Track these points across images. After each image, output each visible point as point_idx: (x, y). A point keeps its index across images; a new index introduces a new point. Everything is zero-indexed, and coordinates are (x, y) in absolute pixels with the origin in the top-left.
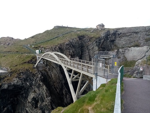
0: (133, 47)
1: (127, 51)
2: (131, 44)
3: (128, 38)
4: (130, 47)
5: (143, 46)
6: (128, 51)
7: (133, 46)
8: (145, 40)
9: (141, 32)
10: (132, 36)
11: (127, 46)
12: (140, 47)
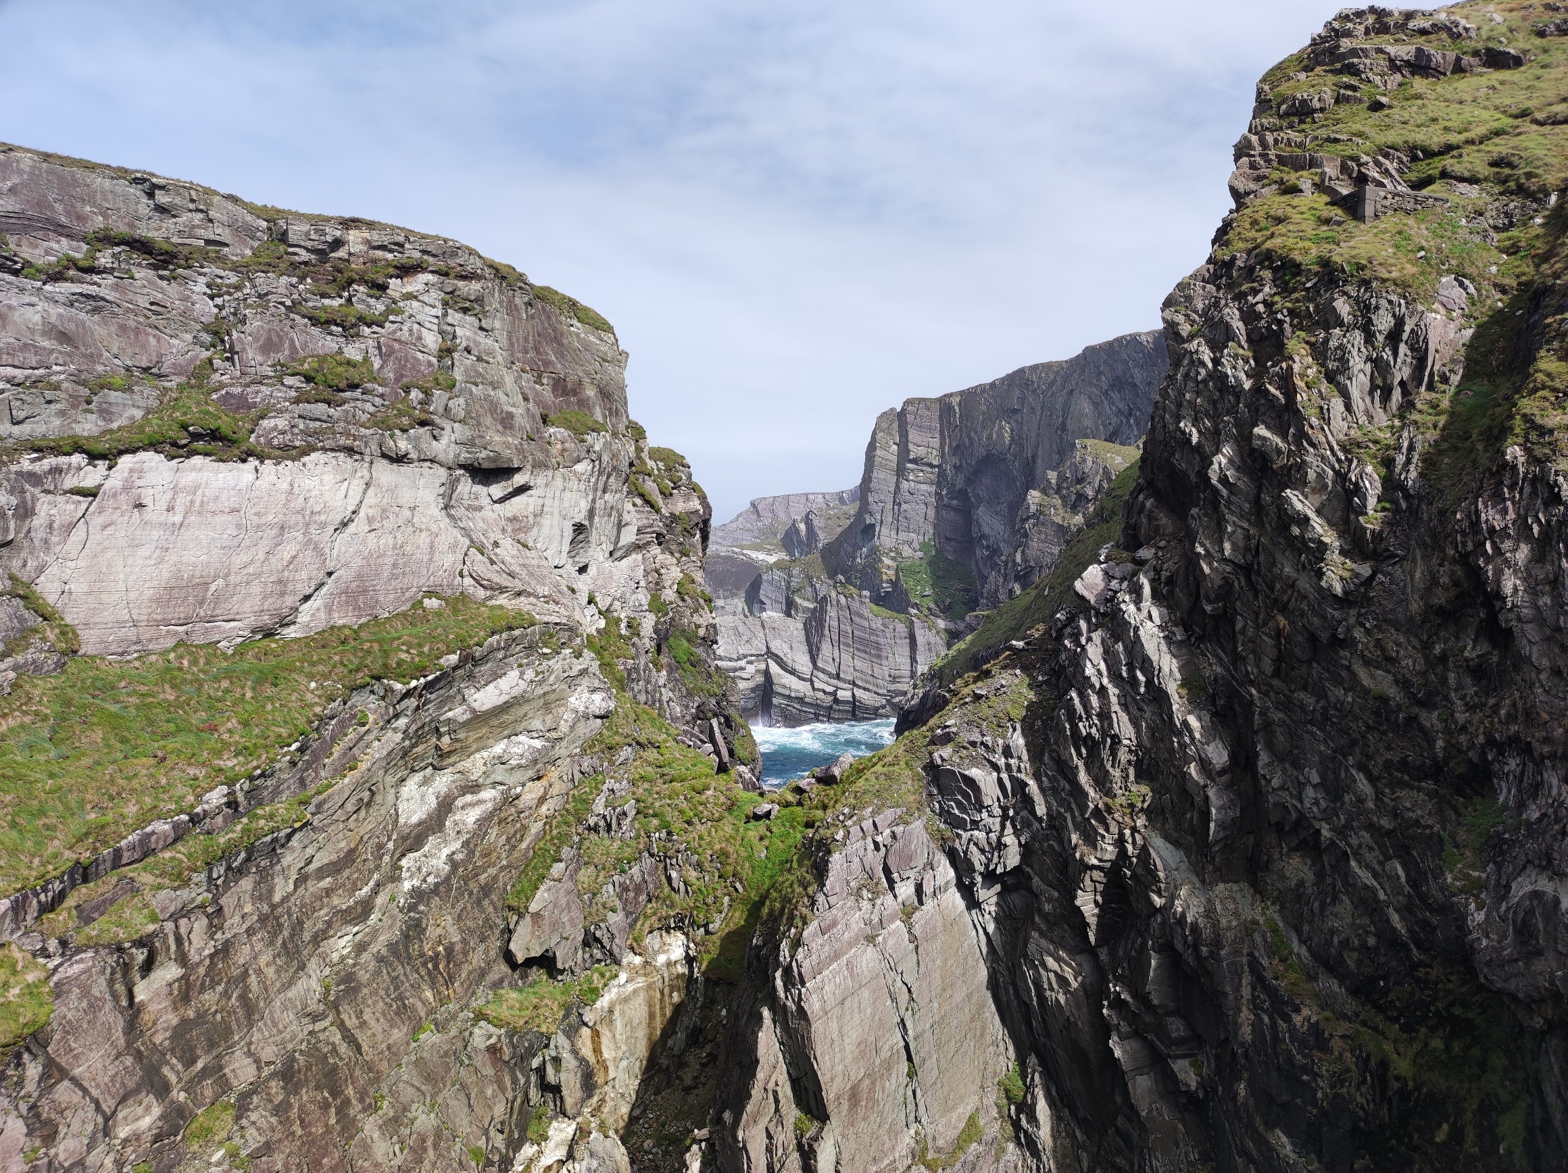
0: (149, 458)
1: (50, 509)
2: (105, 413)
3: (55, 312)
4: (107, 456)
5: (288, 452)
6: (71, 507)
7: (153, 445)
8: (309, 379)
9: (220, 260)
10: (105, 287)
11: (47, 424)
12: (261, 458)
